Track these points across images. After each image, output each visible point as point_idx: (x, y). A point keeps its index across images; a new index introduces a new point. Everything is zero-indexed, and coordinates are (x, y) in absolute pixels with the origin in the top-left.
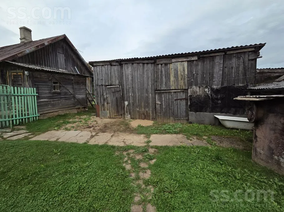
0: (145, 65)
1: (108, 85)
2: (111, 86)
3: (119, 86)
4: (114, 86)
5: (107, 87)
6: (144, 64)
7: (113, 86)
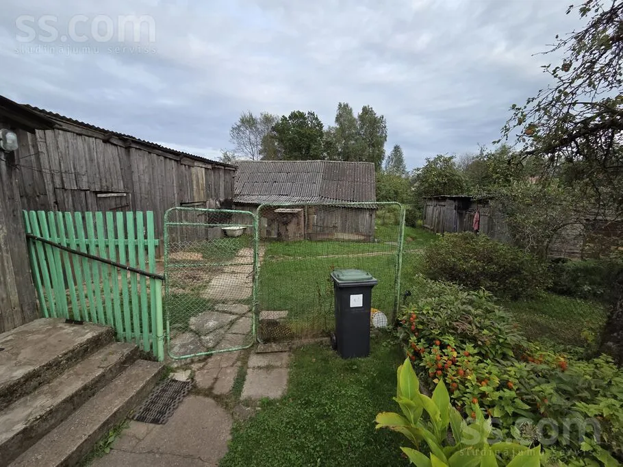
0: (168, 160)
1: (101, 192)
2: (109, 195)
3: (125, 195)
4: (115, 195)
5: (99, 195)
6: (165, 158)
7: (113, 194)
